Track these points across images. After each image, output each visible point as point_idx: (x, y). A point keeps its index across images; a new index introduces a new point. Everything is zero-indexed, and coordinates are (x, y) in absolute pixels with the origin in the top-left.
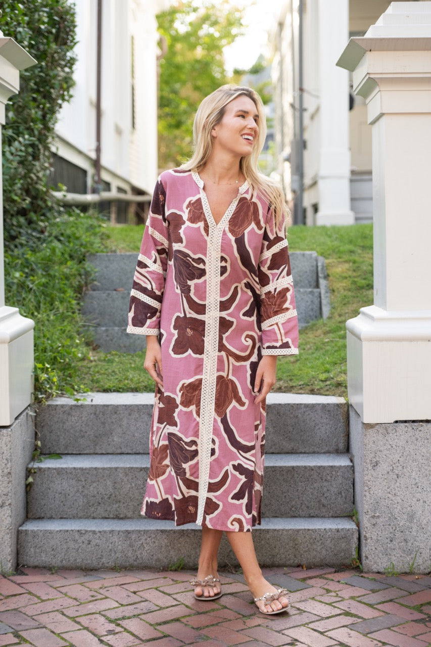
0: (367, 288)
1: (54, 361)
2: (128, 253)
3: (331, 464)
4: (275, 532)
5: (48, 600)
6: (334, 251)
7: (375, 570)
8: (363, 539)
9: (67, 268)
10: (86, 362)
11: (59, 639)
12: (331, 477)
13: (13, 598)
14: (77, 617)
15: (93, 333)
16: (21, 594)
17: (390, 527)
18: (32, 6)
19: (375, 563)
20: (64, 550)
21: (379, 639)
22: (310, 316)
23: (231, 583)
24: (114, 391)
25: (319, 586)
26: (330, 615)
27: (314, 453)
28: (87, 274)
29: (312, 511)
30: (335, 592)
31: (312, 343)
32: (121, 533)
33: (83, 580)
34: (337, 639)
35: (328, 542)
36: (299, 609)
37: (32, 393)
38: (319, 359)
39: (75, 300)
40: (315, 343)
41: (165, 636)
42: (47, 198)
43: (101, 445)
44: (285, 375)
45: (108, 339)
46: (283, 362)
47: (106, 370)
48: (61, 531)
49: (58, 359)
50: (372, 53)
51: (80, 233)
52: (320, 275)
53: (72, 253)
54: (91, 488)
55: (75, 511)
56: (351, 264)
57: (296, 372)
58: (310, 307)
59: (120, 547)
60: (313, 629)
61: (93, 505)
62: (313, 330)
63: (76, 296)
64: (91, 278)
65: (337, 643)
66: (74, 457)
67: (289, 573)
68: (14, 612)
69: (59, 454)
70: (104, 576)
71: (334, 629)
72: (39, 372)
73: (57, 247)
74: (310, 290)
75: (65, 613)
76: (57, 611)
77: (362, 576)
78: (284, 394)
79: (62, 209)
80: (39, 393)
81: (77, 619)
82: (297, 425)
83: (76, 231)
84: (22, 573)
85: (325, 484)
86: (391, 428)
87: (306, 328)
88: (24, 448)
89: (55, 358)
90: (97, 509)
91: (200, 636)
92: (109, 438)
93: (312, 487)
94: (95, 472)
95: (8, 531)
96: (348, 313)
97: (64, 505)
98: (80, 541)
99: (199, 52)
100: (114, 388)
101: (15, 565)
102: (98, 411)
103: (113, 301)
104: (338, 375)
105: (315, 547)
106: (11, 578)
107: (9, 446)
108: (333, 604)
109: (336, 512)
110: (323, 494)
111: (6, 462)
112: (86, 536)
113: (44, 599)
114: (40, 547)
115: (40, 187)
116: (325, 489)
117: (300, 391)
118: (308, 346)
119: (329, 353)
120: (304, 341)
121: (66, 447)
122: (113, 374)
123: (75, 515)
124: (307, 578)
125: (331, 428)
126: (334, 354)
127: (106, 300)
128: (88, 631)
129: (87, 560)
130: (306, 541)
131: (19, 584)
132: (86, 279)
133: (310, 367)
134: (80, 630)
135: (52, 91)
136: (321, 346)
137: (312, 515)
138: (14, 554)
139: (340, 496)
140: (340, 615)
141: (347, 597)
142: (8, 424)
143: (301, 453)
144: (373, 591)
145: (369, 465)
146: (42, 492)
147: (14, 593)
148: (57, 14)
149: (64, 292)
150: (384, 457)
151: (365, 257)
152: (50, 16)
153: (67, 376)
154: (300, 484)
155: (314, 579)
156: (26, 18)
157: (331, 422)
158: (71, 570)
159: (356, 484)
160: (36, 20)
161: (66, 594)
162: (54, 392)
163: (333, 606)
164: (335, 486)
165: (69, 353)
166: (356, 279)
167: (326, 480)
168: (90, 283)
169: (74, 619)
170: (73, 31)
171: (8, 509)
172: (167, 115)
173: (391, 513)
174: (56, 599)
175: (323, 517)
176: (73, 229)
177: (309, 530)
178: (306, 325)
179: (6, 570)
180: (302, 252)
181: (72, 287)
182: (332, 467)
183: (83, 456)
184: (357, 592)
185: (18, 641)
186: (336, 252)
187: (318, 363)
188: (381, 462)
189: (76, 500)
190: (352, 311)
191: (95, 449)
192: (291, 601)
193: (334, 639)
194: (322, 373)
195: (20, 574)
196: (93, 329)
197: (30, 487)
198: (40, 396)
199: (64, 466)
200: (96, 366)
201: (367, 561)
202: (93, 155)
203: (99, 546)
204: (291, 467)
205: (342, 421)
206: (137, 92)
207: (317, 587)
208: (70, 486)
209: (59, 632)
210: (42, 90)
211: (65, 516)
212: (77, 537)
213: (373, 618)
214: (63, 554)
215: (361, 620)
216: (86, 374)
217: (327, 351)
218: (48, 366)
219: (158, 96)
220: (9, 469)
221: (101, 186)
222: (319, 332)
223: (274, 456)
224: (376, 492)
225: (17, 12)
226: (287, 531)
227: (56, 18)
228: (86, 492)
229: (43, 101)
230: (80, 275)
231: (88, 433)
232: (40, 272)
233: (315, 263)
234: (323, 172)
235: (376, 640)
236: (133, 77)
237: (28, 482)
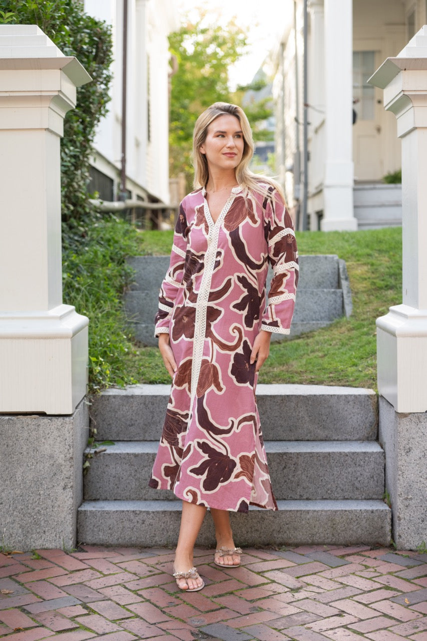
0: (386, 289)
1: (104, 355)
2: (164, 256)
3: (364, 450)
4: (315, 513)
5: (110, 574)
6: (352, 254)
7: (408, 548)
8: (396, 519)
9: (109, 269)
10: (131, 356)
11: (125, 610)
12: (364, 462)
13: (78, 572)
14: (138, 590)
15: (134, 330)
16: (84, 569)
17: (422, 509)
18: (75, 28)
19: (408, 541)
20: (120, 529)
21: (420, 611)
22: (333, 314)
23: (276, 560)
24: (160, 383)
25: (358, 562)
26: (372, 589)
27: (346, 440)
28: (127, 275)
29: (346, 494)
30: (373, 568)
31: (338, 339)
32: (172, 514)
33: (139, 556)
34: (381, 611)
35: (364, 522)
36: (342, 583)
37: (87, 385)
38: (345, 354)
39: (117, 299)
40: (340, 339)
41: (222, 608)
42: (86, 205)
43: (150, 433)
44: (315, 368)
45: (148, 335)
46: (312, 357)
47: (150, 363)
48: (117, 511)
49: (108, 352)
50: (407, 71)
51: (119, 237)
52: (342, 276)
53: (113, 257)
54: (143, 472)
55: (128, 494)
56: (369, 267)
57: (326, 366)
58: (333, 306)
59: (171, 526)
60: (357, 602)
61: (145, 488)
62: (337, 327)
63: (118, 296)
64: (130, 279)
65: (381, 614)
66: (126, 444)
67: (328, 551)
68: (79, 585)
69: (111, 441)
70: (157, 553)
71: (377, 601)
72: (94, 365)
73: (99, 250)
74: (333, 290)
75: (127, 586)
76: (120, 584)
77: (396, 554)
78: (317, 386)
79: (98, 215)
80: (94, 385)
81: (139, 592)
82: (331, 414)
83: (114, 236)
84: (82, 551)
85: (359, 468)
86: (423, 417)
87: (331, 325)
88: (82, 435)
89: (105, 352)
90: (148, 491)
91: (254, 607)
92: (157, 426)
93: (346, 472)
94: (146, 457)
95: (70, 511)
96: (369, 311)
97: (118, 488)
98: (135, 521)
99: (206, 71)
100: (160, 380)
101: (75, 542)
102: (147, 401)
103: (151, 300)
104: (365, 369)
105: (351, 526)
106: (73, 554)
107: (71, 433)
108: (373, 579)
109: (368, 495)
110: (357, 478)
111: (69, 448)
112: (141, 516)
113: (106, 573)
114: (98, 527)
115: (80, 195)
116: (359, 474)
117: (332, 383)
118: (334, 342)
119: (355, 348)
120: (330, 338)
121: (118, 435)
122: (157, 367)
123: (128, 497)
124: (346, 555)
125: (362, 417)
126: (359, 349)
127: (145, 299)
128: (150, 603)
129: (141, 538)
130: (343, 521)
131: (81, 560)
132: (126, 279)
133: (338, 362)
134: (143, 602)
135: (91, 106)
136: (347, 341)
137: (346, 497)
138: (75, 533)
139: (372, 479)
140: (380, 589)
141: (384, 573)
142: (70, 413)
143: (334, 440)
144: (409, 567)
145: (403, 451)
146: (98, 476)
147: (78, 568)
148: (96, 34)
149: (108, 292)
150: (417, 443)
151: (381, 260)
152: (90, 37)
153: (116, 369)
154: (335, 468)
155: (352, 556)
156: (72, 39)
157: (362, 412)
158: (126, 547)
159: (387, 469)
160: (79, 41)
161: (125, 570)
162: (106, 383)
163: (373, 580)
164: (367, 471)
165: (117, 348)
166: (375, 281)
167: (359, 465)
168: (130, 284)
169: (135, 592)
170: (110, 51)
171: (70, 491)
172: (176, 129)
173: (423, 496)
174: (117, 573)
175: (357, 499)
176: (112, 233)
177: (346, 511)
178: (331, 322)
179: (68, 547)
180: (325, 255)
181: (115, 287)
182: (365, 453)
183: (133, 442)
184: (394, 568)
185: (87, 612)
186: (355, 255)
187: (346, 357)
188: (414, 448)
189: (129, 483)
190: (373, 310)
191: (145, 436)
192: (334, 576)
193: (378, 611)
194: (350, 367)
195: (80, 551)
196: (135, 325)
197: (87, 471)
198: (95, 387)
199: (118, 452)
200: (140, 360)
201: (401, 540)
202: (119, 165)
203: (152, 525)
204: (327, 453)
205: (372, 410)
206: (152, 108)
207: (356, 563)
208: (123, 470)
209: (123, 604)
210: (82, 105)
211: (118, 498)
212: (132, 517)
213: (412, 592)
214: (119, 533)
215: (401, 593)
216: (132, 367)
217: (352, 347)
218: (102, 360)
219: (169, 111)
220: (71, 454)
221: (126, 195)
222: (344, 329)
223: (310, 443)
224: (409, 476)
225: (63, 33)
226: (326, 511)
227: (96, 39)
228: (138, 475)
229: (84, 115)
230: (121, 276)
231: (138, 421)
232: (85, 273)
233: (336, 266)
234: (327, 182)
235: (416, 611)
236: (149, 93)
237: (85, 467)
